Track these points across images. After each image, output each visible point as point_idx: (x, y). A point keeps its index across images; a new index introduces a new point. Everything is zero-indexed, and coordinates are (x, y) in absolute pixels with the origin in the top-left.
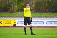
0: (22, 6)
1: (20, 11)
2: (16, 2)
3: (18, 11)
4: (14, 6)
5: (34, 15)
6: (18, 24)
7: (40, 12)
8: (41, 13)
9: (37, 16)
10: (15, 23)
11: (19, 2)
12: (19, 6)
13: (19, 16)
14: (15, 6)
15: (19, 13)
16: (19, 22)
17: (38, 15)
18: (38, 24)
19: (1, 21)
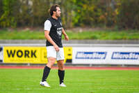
0: (87, 12)
1: (81, 24)
2: (72, 2)
3: (77, 25)
4: (69, 14)
5: (119, 37)
6: (76, 58)
7: (134, 28)
8: (136, 30)
9: (125, 39)
10: (70, 55)
11: (81, 4)
12: (80, 13)
13: (80, 39)
14: (70, 12)
15: (81, 31)
16: (80, 52)
17: (128, 37)
18: (128, 59)
19: (35, 51)
